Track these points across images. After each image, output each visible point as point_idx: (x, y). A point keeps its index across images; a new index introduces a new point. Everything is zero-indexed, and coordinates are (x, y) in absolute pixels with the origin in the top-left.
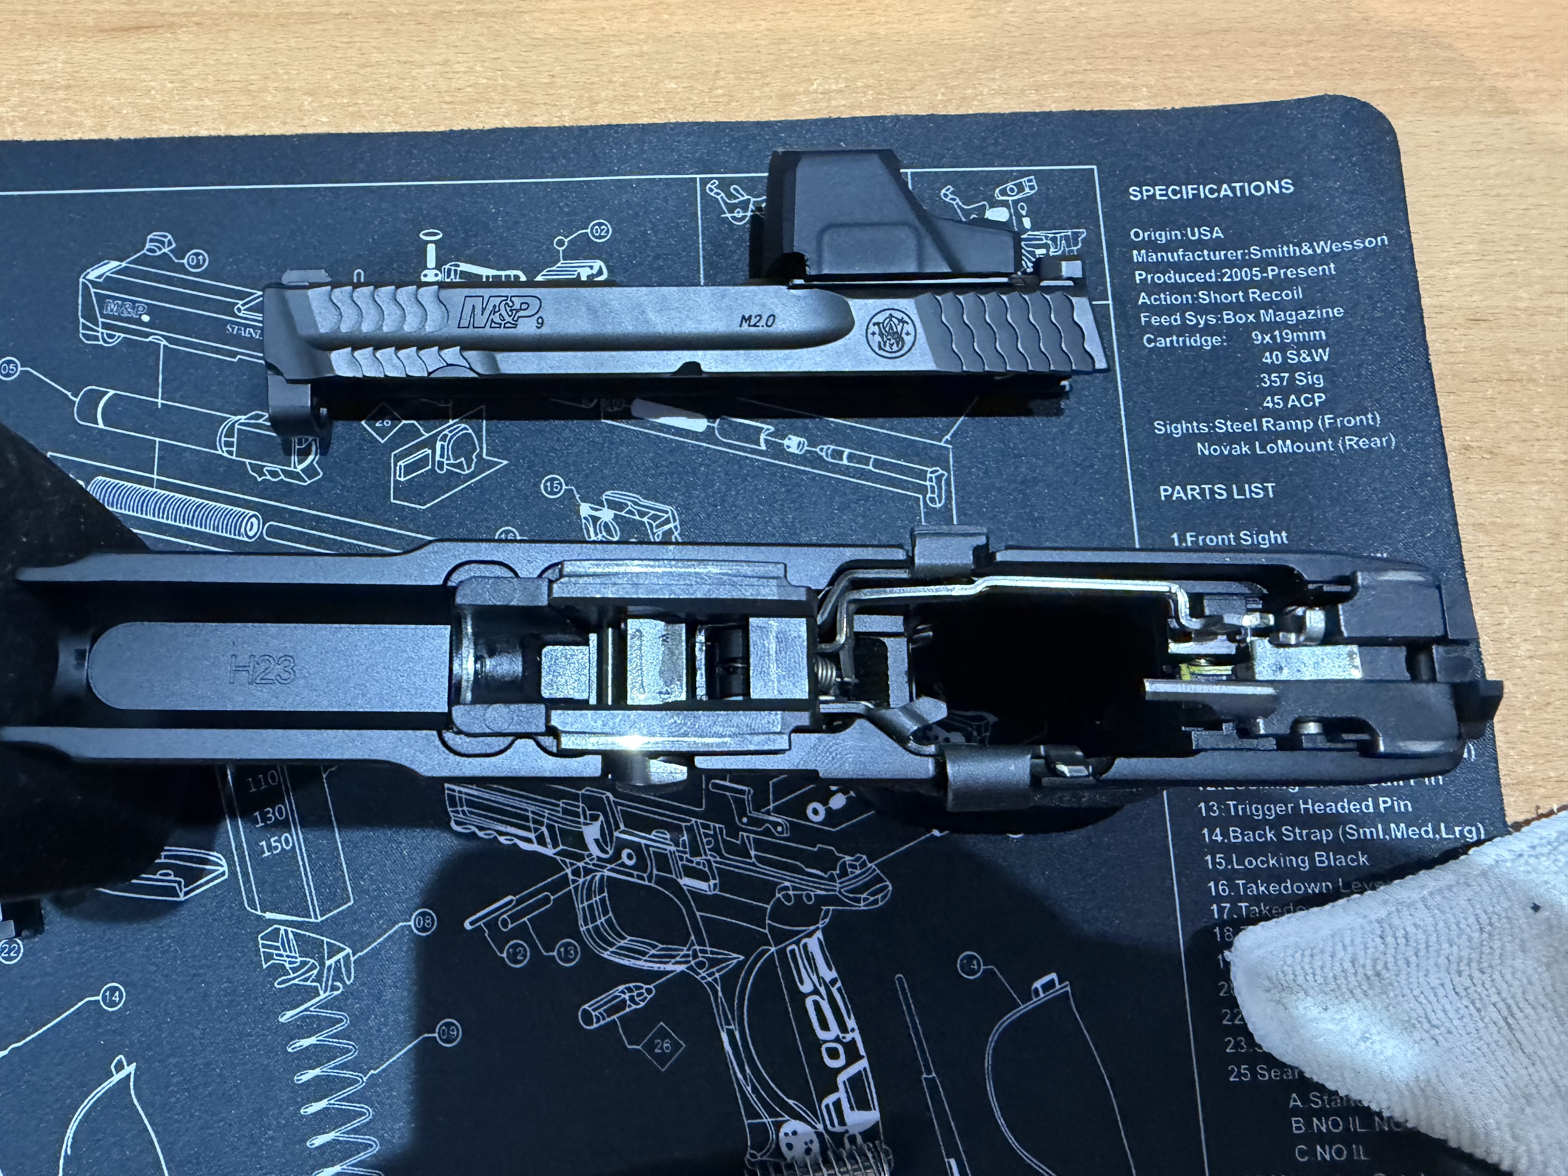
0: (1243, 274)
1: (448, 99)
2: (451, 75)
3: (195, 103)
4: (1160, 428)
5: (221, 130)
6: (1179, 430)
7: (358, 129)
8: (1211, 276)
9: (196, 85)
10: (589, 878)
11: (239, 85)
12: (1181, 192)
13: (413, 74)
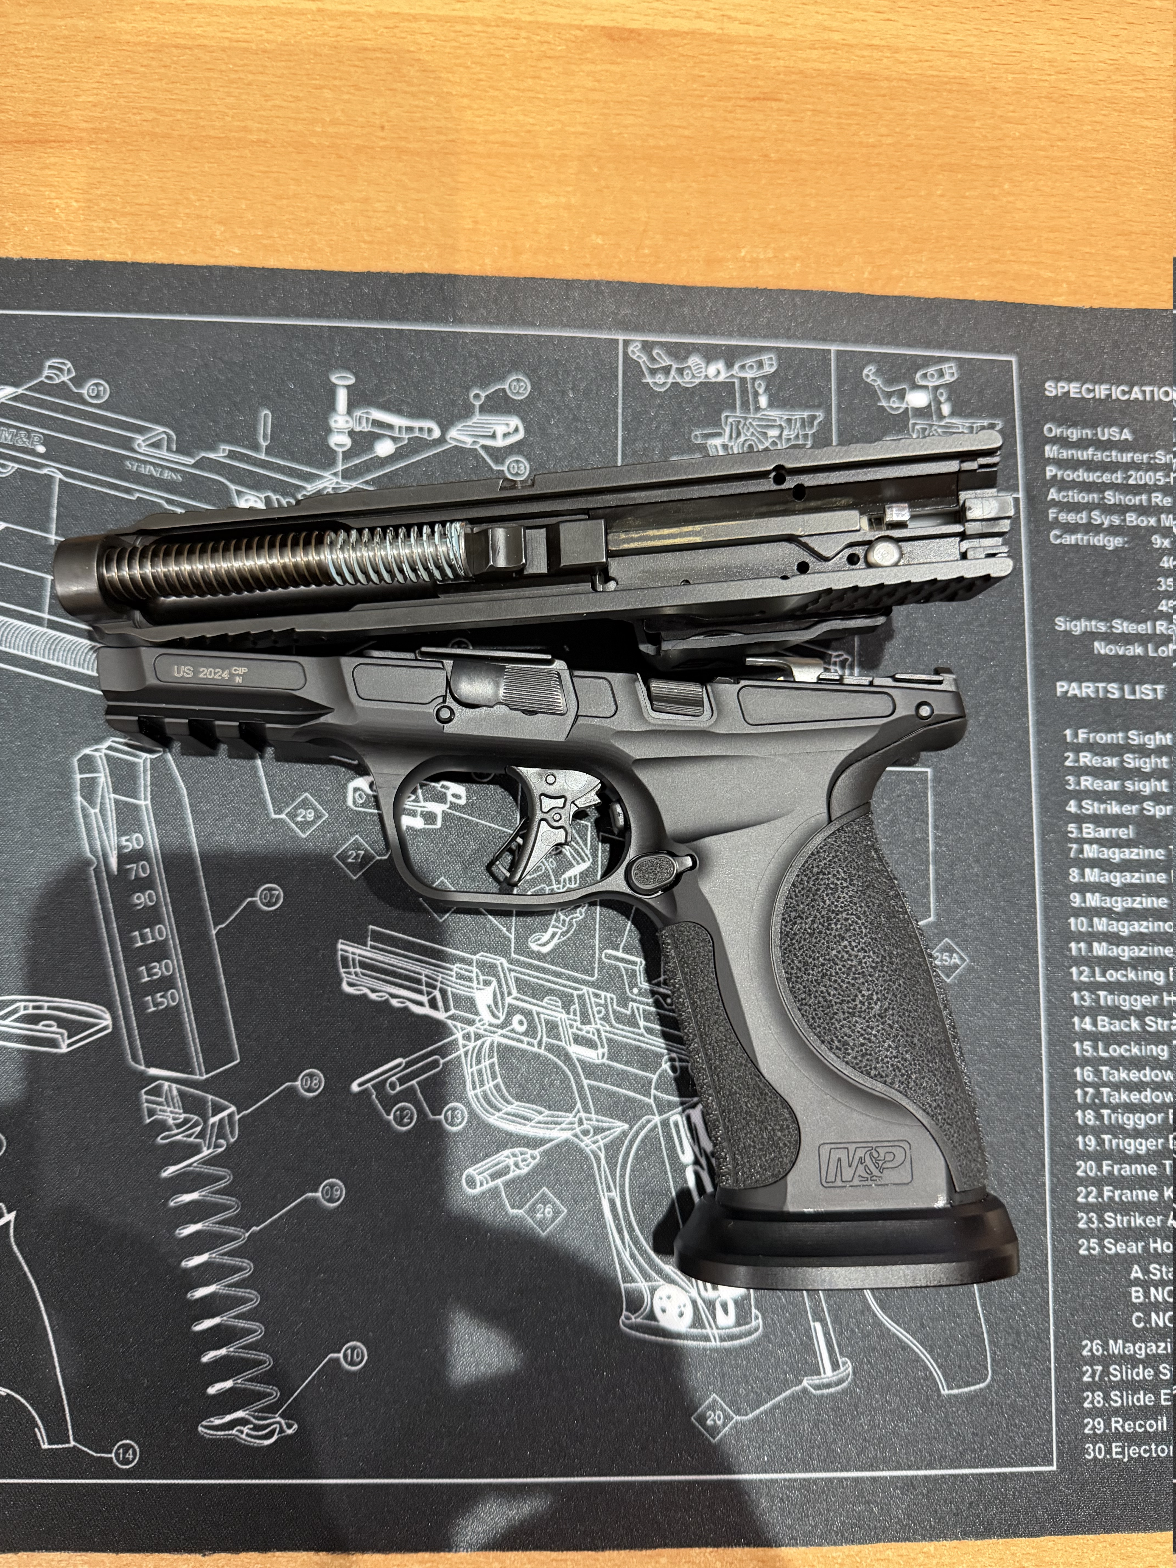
0: (1148, 478)
1: (367, 238)
2: (371, 214)
3: (102, 224)
4: (1062, 624)
5: (127, 255)
6: (1079, 627)
7: (272, 262)
8: (1118, 477)
9: (103, 205)
10: (479, 1042)
11: (147, 208)
12: (1094, 390)
13: (332, 209)
